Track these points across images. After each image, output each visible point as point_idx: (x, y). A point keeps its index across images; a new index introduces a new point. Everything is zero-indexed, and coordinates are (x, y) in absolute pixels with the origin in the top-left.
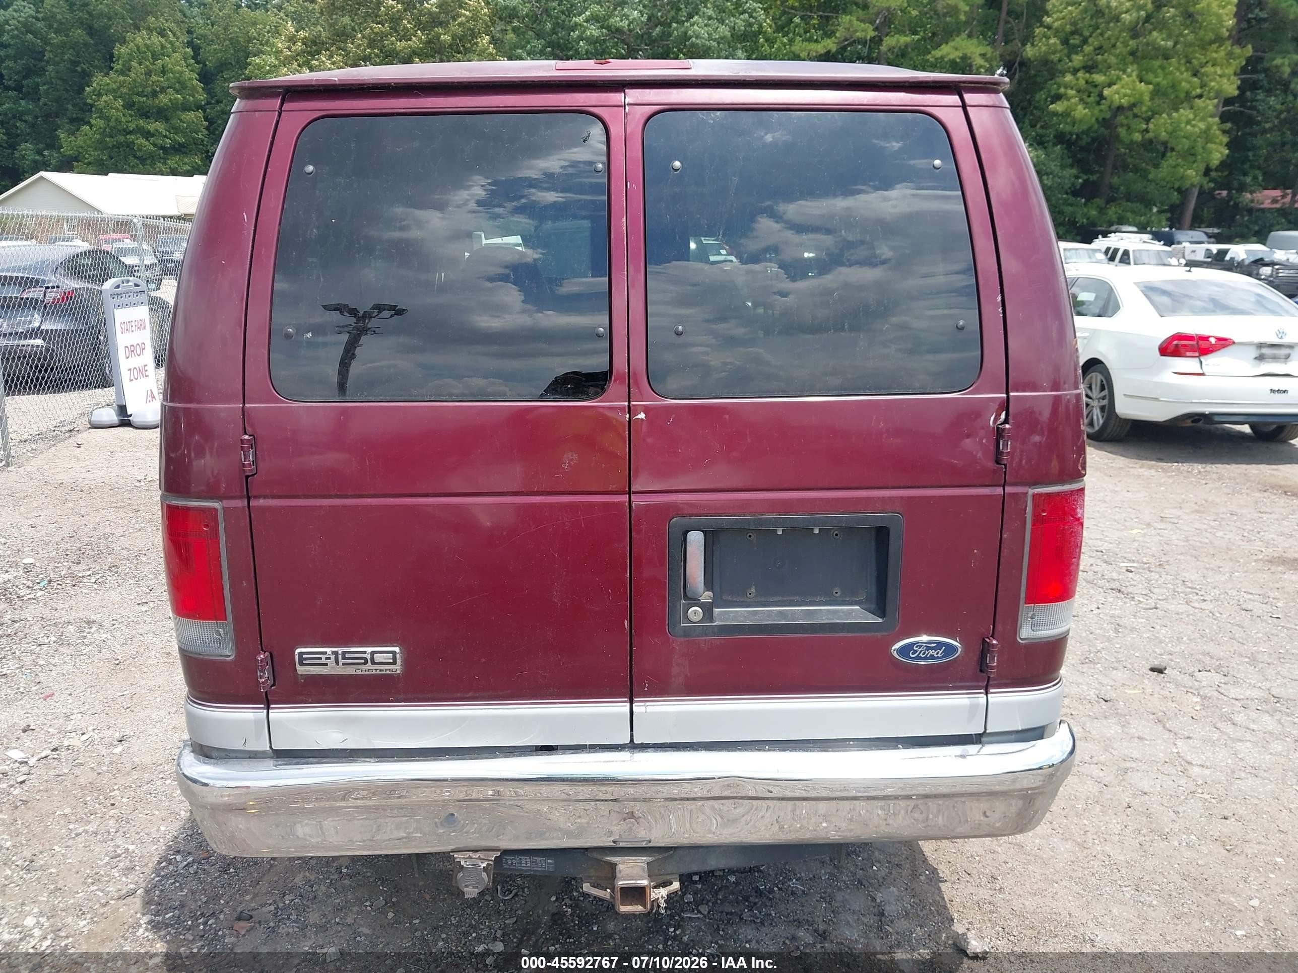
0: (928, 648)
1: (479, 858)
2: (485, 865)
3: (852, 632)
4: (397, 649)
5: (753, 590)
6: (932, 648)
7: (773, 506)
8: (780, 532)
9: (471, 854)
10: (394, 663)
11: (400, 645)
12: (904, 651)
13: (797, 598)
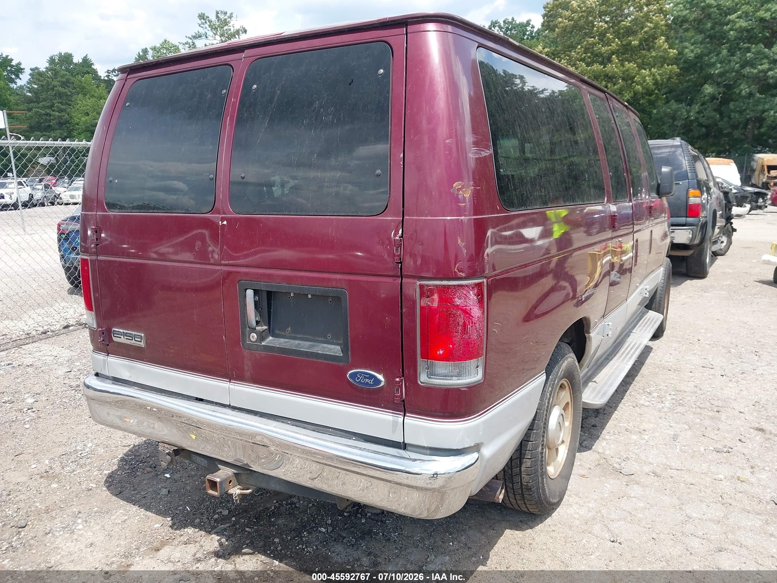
0: (365, 378)
1: (167, 448)
2: (167, 452)
3: (327, 361)
4: (143, 335)
5: (290, 329)
6: (367, 378)
7: (288, 279)
8: (310, 296)
9: (165, 445)
10: (141, 342)
11: (144, 333)
12: (353, 376)
13: (310, 337)
